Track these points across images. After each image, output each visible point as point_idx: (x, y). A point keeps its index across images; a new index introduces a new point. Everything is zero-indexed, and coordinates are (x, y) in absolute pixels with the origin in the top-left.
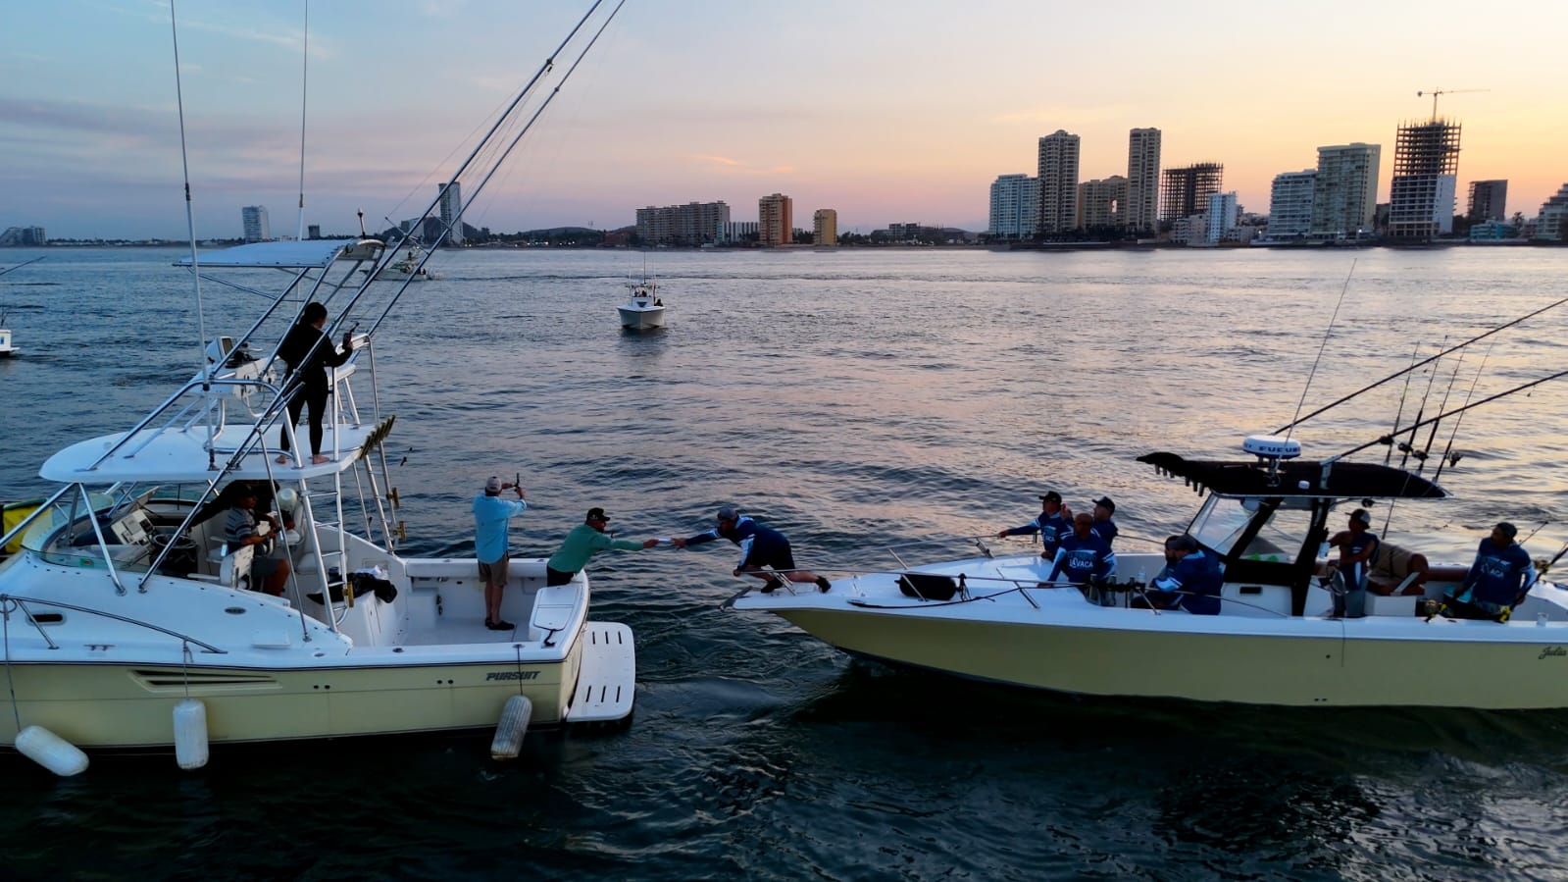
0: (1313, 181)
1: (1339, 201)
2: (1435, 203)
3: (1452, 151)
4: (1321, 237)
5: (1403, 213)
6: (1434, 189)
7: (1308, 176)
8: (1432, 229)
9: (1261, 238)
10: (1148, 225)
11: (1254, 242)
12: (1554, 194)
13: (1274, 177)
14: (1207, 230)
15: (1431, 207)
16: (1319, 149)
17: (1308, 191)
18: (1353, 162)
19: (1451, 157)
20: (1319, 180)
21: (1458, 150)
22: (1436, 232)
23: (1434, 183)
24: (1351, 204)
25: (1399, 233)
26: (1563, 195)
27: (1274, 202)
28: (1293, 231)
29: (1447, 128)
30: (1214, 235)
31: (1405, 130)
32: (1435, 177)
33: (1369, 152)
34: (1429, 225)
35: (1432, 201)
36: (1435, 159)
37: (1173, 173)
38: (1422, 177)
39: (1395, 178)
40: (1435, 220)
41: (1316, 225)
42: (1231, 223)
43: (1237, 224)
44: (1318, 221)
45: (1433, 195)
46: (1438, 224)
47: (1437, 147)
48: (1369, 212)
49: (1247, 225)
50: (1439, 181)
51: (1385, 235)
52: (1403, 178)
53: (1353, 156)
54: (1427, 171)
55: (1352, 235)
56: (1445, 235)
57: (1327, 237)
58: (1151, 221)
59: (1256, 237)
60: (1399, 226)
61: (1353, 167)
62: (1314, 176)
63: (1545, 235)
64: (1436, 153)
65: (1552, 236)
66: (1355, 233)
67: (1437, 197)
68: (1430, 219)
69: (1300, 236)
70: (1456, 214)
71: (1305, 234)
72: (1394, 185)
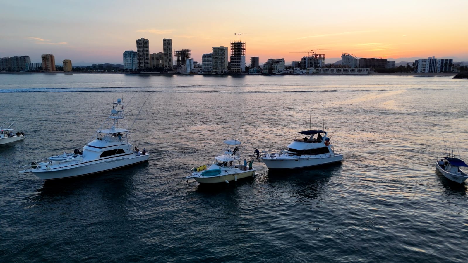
0: (212, 56)
1: (219, 62)
2: (241, 63)
3: (244, 49)
4: (215, 72)
5: (234, 66)
6: (240, 60)
7: (211, 55)
8: (241, 70)
9: (201, 72)
10: (170, 67)
11: (199, 73)
12: (267, 62)
13: (202, 55)
14: (187, 69)
15: (240, 64)
16: (213, 48)
17: (211, 59)
18: (221, 51)
19: (244, 51)
20: (213, 56)
21: (245, 50)
22: (241, 71)
23: (240, 58)
24: (222, 63)
25: (233, 71)
26: (269, 62)
27: (203, 62)
28: (208, 70)
29: (242, 44)
30: (188, 71)
31: (232, 43)
32: (240, 56)
33: (225, 49)
34: (240, 69)
35: (240, 63)
36: (240, 52)
37: (178, 52)
38: (237, 56)
39: (231, 56)
40: (241, 68)
41: (214, 68)
42: (193, 67)
43: (194, 67)
44: (214, 67)
45: (240, 61)
46: (242, 69)
47: (240, 49)
48: (227, 65)
49: (197, 68)
50: (241, 57)
51: (230, 72)
52: (233, 56)
53: (221, 50)
54: (238, 55)
55: (222, 71)
56: (244, 72)
57: (217, 72)
58: (171, 66)
59: (199, 72)
60: (233, 69)
61: (221, 53)
62: (212, 55)
63: (265, 72)
64: (240, 50)
65: (267, 73)
66: (223, 71)
67: (241, 62)
68: (240, 68)
69: (210, 71)
70: (246, 66)
71: (212, 71)
72: (231, 58)
